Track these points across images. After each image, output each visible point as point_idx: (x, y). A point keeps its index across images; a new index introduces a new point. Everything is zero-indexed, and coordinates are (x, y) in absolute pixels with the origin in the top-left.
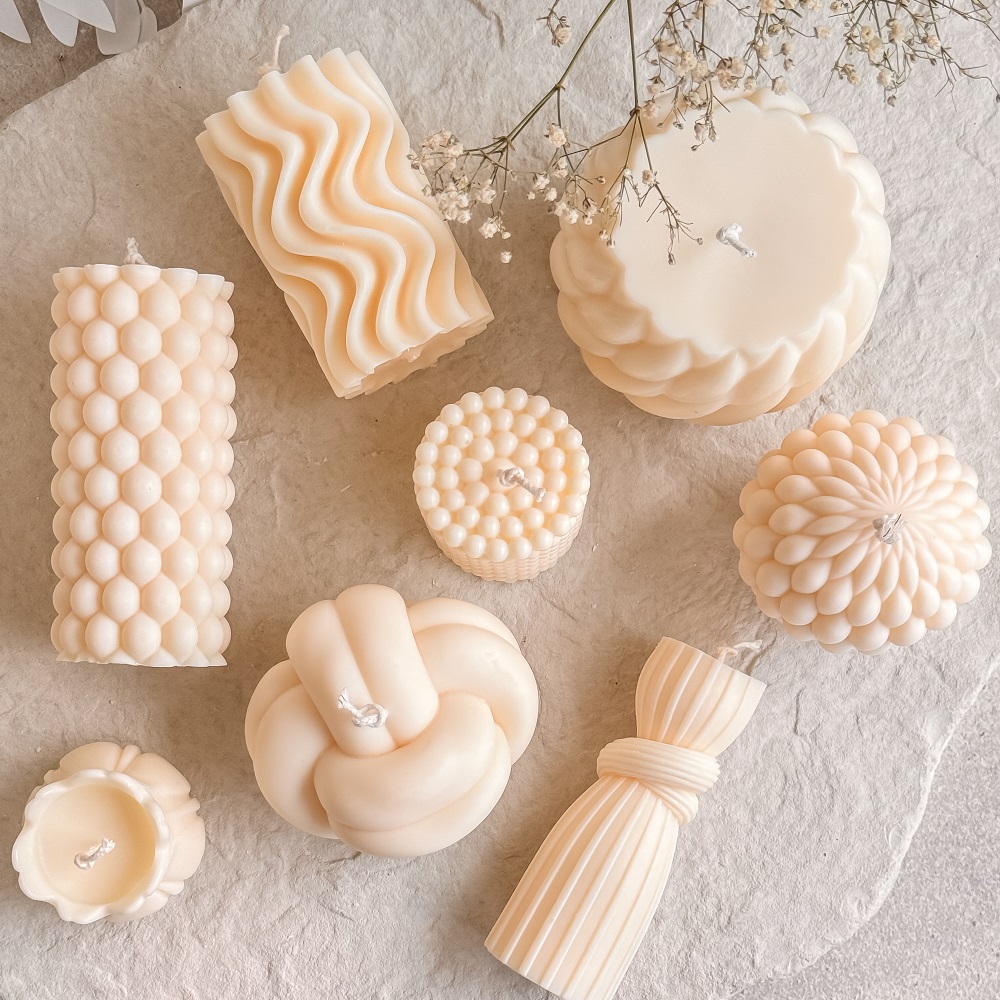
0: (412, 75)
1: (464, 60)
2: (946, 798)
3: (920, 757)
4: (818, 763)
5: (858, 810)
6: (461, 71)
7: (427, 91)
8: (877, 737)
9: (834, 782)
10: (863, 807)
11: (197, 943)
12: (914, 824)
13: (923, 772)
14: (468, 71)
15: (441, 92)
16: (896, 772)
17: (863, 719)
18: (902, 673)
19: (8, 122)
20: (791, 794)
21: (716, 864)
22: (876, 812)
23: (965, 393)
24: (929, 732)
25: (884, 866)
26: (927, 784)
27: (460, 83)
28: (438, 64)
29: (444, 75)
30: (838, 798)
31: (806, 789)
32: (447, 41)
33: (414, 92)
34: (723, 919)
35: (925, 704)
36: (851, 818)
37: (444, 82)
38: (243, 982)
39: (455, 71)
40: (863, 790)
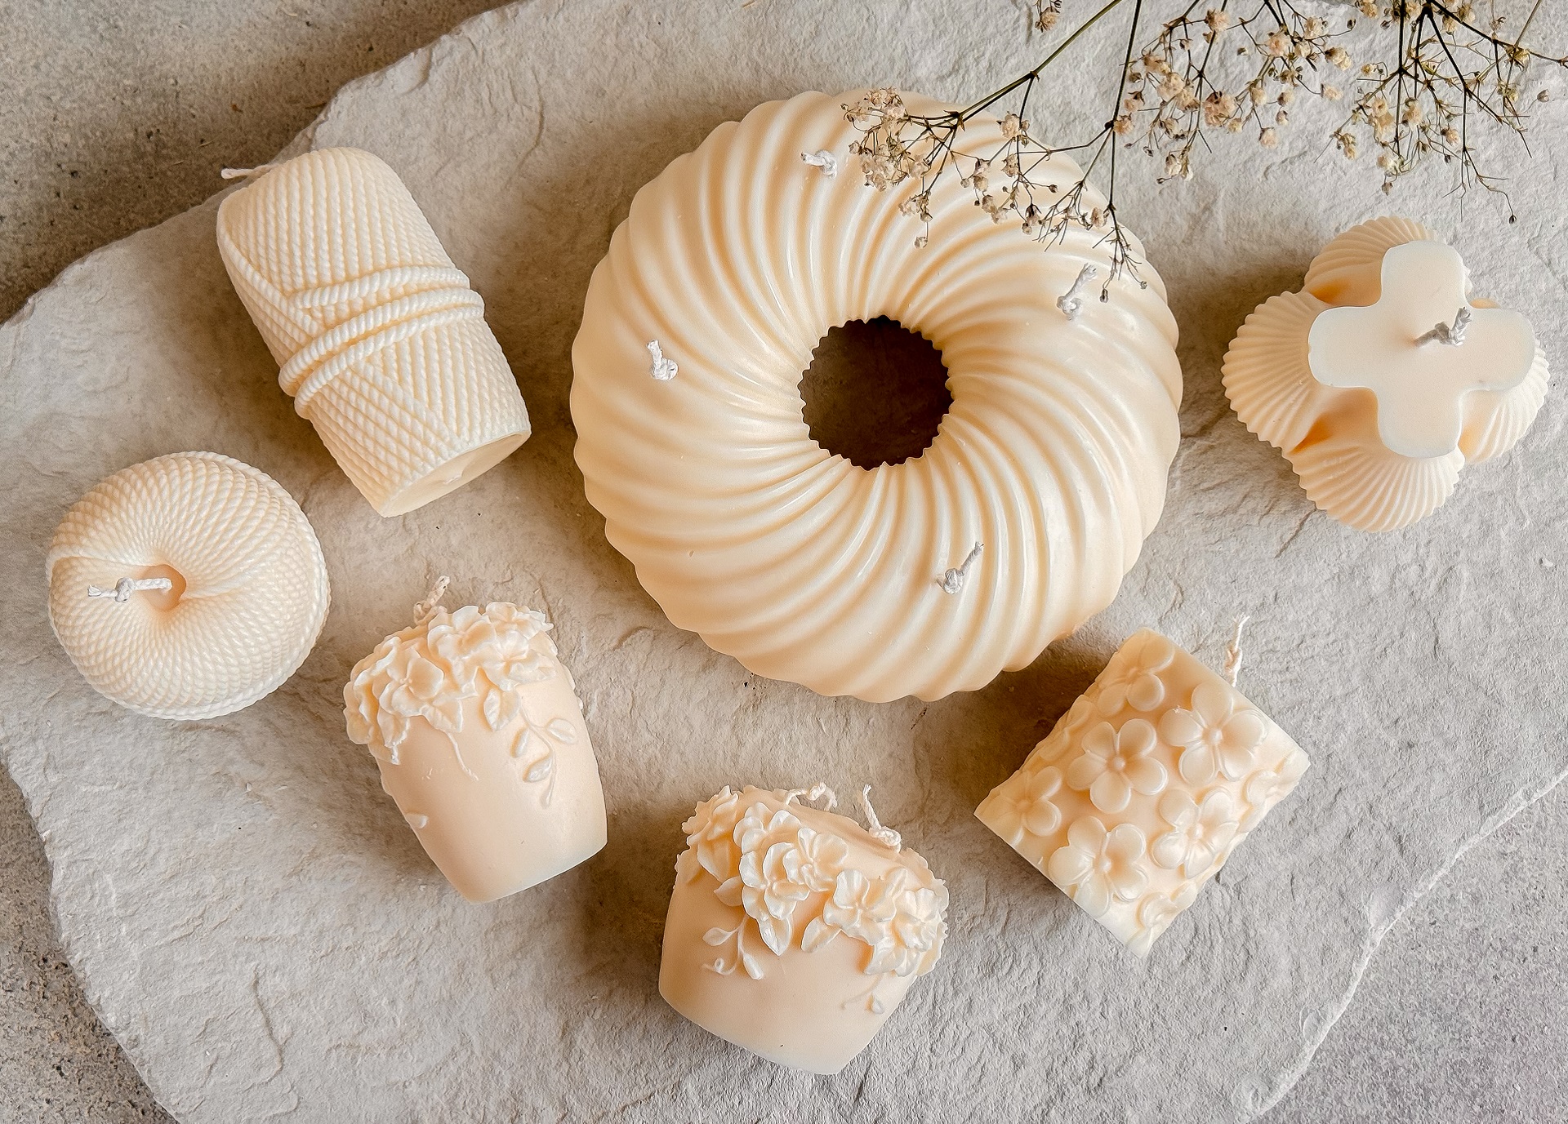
0: (921, 56)
1: (982, 49)
2: (1377, 989)
3: (1357, 937)
4: (1237, 921)
5: (1275, 984)
6: (977, 61)
7: (933, 76)
8: (1313, 905)
9: (1252, 947)
10: (1281, 982)
11: (489, 984)
12: (1336, 1013)
13: (1357, 956)
14: (984, 63)
15: (949, 80)
16: (1326, 949)
17: (1300, 881)
18: (1354, 837)
19: (464, 27)
20: (1199, 950)
21: (1098, 1014)
22: (1295, 992)
23: (1487, 528)
24: (1373, 912)
25: (1293, 1058)
26: (1360, 971)
27: (972, 74)
28: (952, 48)
29: (956, 62)
30: (1253, 966)
31: (1218, 949)
32: (967, 24)
33: (919, 74)
34: (1094, 1080)
35: (1375, 876)
36: (1265, 993)
37: (955, 71)
38: (532, 1039)
39: (970, 60)
40: (1284, 963)
